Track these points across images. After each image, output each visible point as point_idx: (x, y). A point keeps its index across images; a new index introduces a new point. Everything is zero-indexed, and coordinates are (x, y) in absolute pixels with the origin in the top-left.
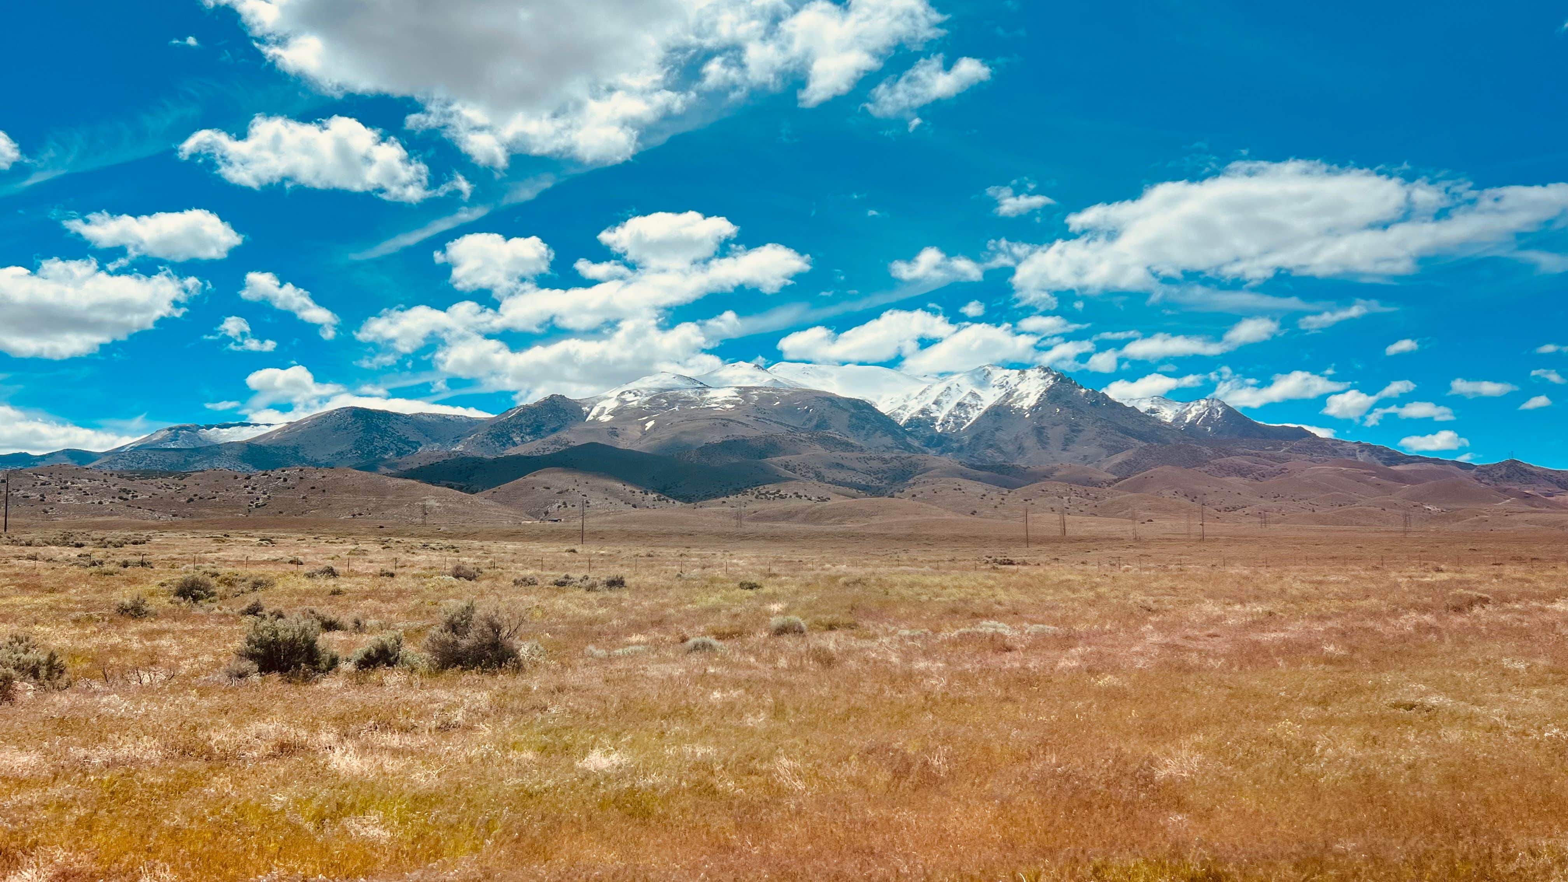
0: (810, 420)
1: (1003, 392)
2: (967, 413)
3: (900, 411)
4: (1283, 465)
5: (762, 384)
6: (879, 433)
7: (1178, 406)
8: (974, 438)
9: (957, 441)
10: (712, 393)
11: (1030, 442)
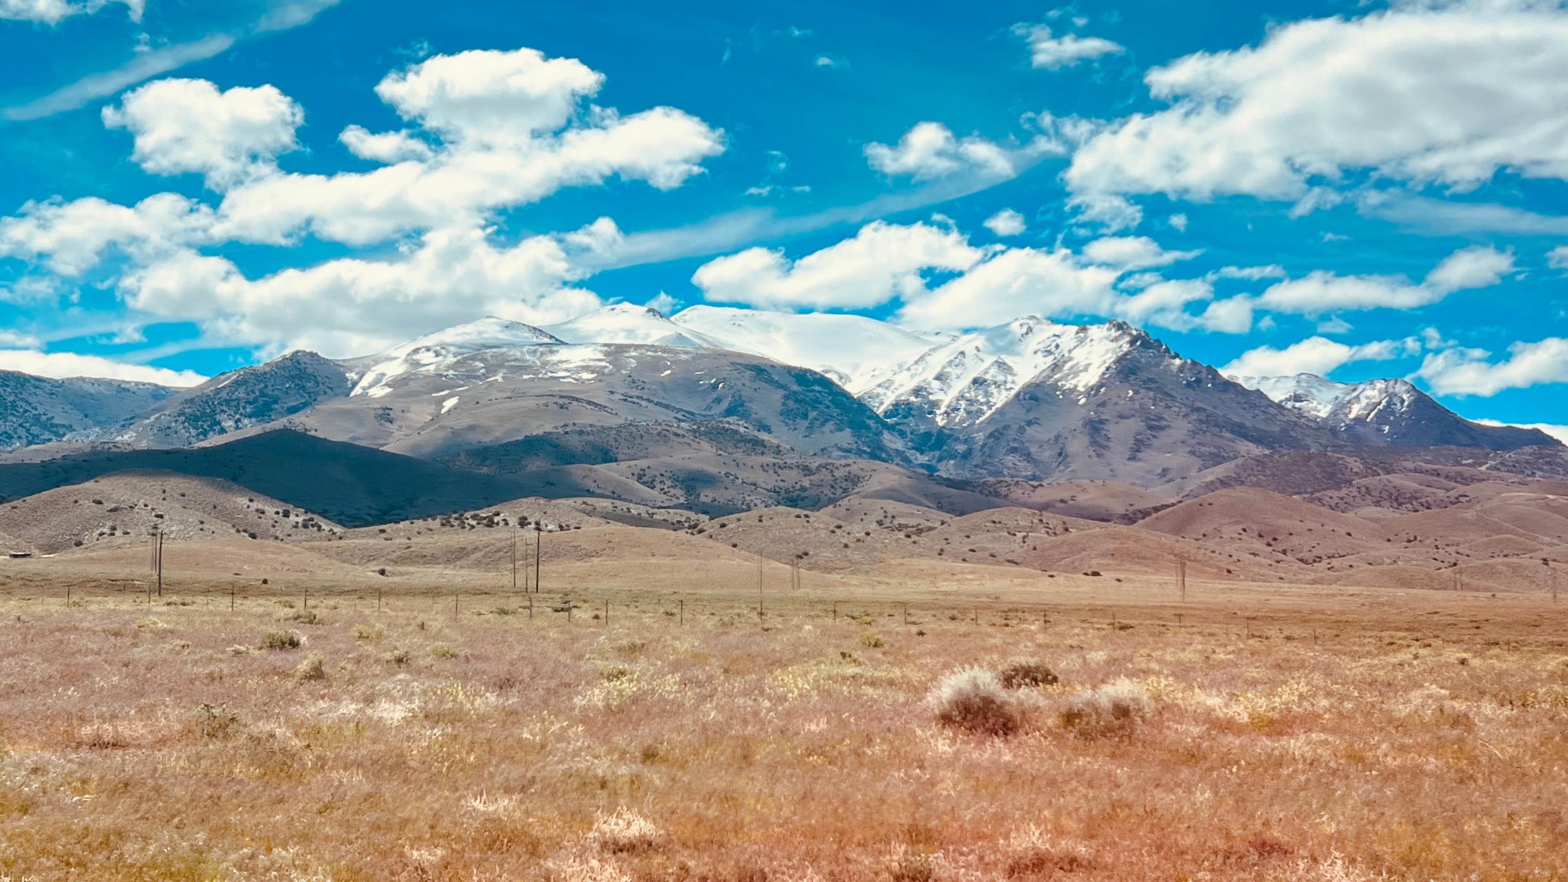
0: (718, 401)
1: (1050, 360)
2: (987, 394)
3: (880, 390)
4: (1461, 489)
5: (649, 342)
6: (830, 425)
7: (1339, 390)
8: (991, 435)
9: (966, 441)
10: (563, 354)
11: (1078, 445)
